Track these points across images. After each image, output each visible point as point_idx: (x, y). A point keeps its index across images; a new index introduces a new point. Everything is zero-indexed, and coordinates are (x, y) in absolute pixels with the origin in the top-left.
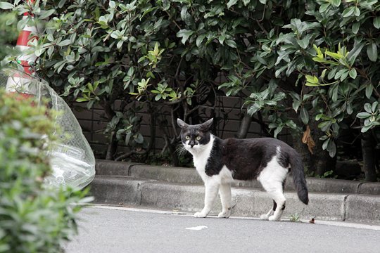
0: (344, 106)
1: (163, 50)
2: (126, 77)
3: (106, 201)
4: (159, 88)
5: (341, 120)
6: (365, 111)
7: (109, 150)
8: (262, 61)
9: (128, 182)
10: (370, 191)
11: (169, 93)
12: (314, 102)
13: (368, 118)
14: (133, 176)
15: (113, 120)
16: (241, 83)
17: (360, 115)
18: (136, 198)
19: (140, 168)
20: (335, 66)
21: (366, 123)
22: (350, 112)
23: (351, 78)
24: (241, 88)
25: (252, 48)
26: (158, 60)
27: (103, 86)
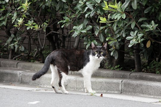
0: (121, 33)
1: (30, 3)
2: (13, 17)
3: (4, 82)
4: (29, 23)
5: (120, 40)
6: (131, 36)
7: (10, 53)
8: (80, 9)
9: (15, 72)
10: (135, 77)
11: (34, 25)
12: (106, 31)
13: (132, 39)
14: (19, 68)
15: (9, 39)
16: (70, 20)
17: (128, 38)
18: (19, 80)
19: (22, 64)
20: (116, 12)
21: (131, 42)
22: (124, 36)
23: (123, 19)
24: (70, 23)
25: (75, 2)
26: (27, 9)
27: (2, 21)
